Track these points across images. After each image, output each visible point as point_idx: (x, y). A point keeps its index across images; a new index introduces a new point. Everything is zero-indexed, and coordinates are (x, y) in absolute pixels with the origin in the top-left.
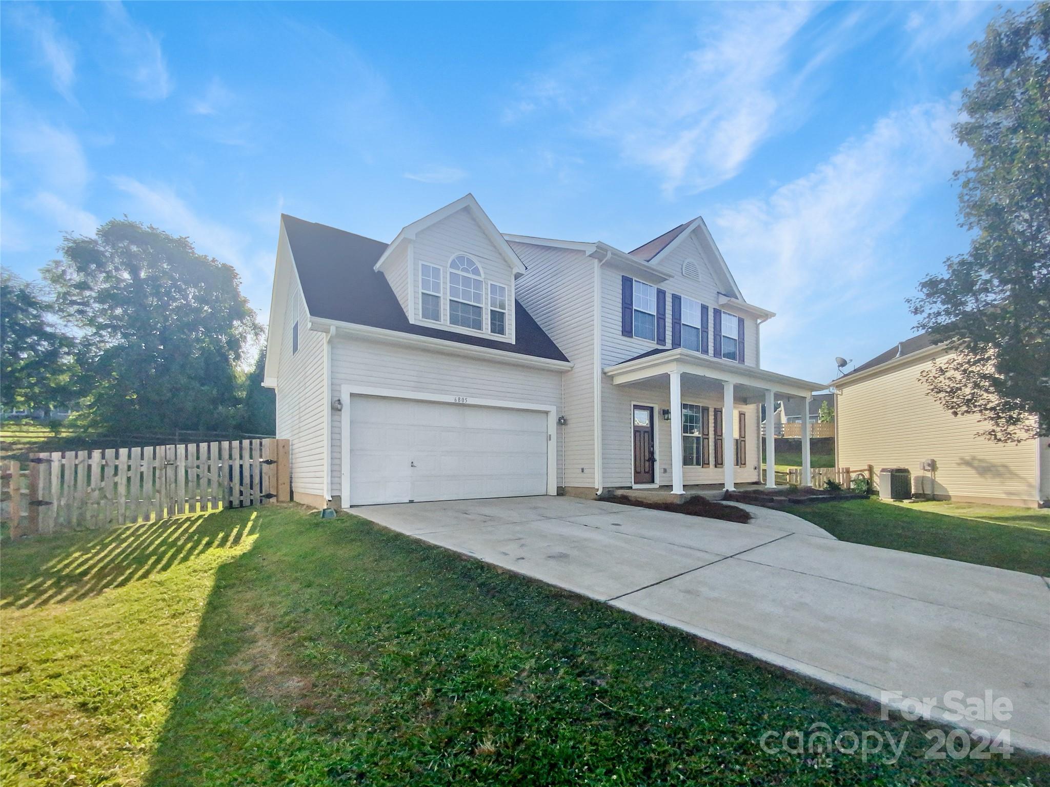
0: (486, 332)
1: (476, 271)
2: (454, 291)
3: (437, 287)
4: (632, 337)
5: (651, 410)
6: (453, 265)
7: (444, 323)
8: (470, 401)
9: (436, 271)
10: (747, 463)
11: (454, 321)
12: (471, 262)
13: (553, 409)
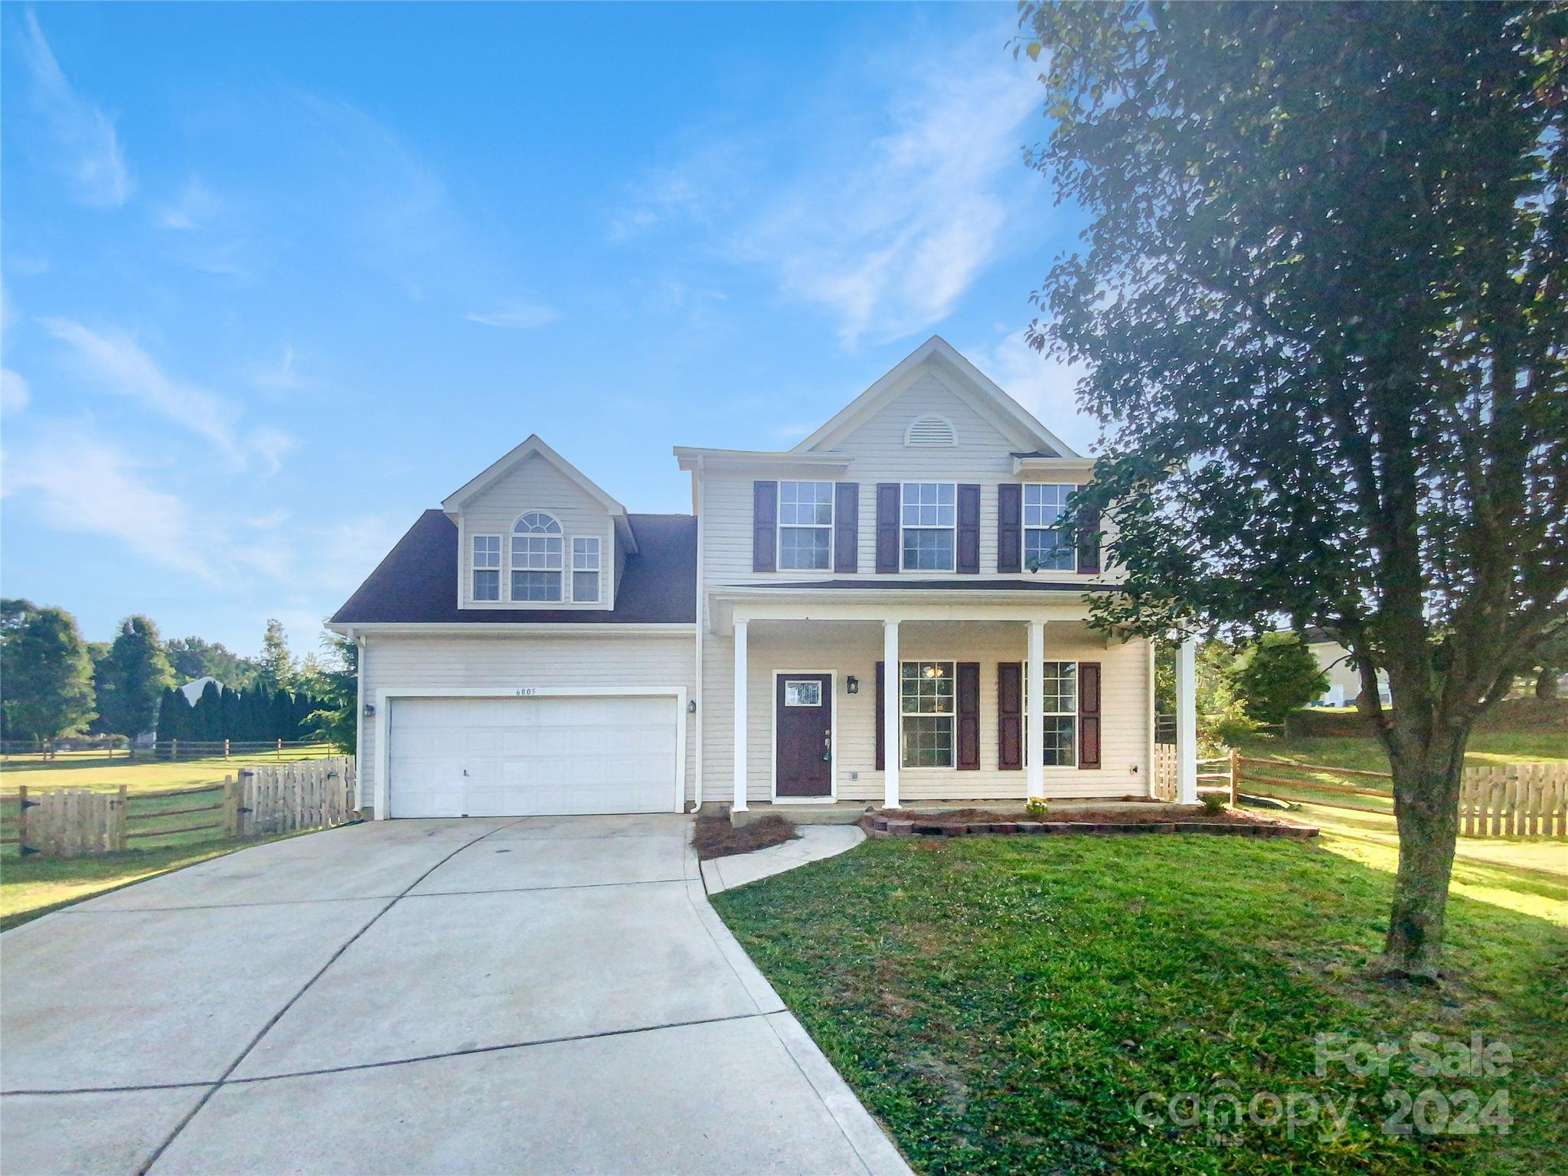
0: (567, 601)
1: (554, 528)
2: (516, 560)
3: (494, 560)
4: (774, 571)
5: (826, 679)
6: (520, 527)
7: (505, 601)
8: (539, 692)
9: (494, 543)
10: (1103, 760)
11: (517, 595)
12: (545, 519)
13: (681, 692)
